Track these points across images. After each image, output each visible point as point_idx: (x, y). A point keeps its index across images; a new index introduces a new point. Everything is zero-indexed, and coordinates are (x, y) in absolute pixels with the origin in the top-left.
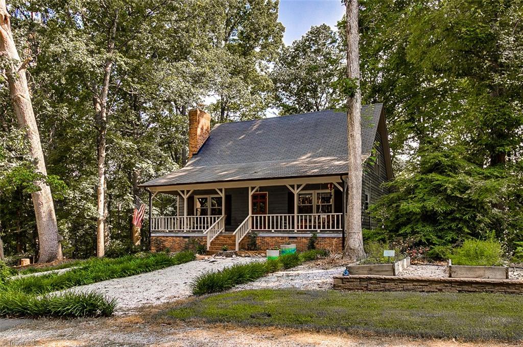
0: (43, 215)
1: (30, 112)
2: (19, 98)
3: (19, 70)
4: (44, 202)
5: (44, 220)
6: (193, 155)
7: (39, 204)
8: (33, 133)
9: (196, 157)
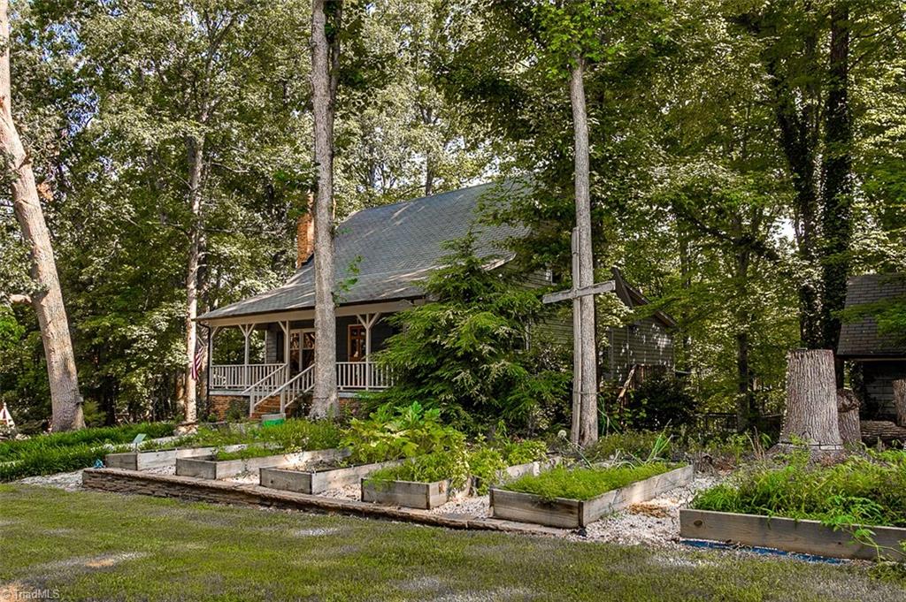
0: (55, 365)
1: (37, 222)
2: (21, 204)
3: (21, 166)
4: (56, 347)
5: (56, 372)
6: (303, 264)
7: (50, 351)
8: (41, 250)
9: (306, 268)
